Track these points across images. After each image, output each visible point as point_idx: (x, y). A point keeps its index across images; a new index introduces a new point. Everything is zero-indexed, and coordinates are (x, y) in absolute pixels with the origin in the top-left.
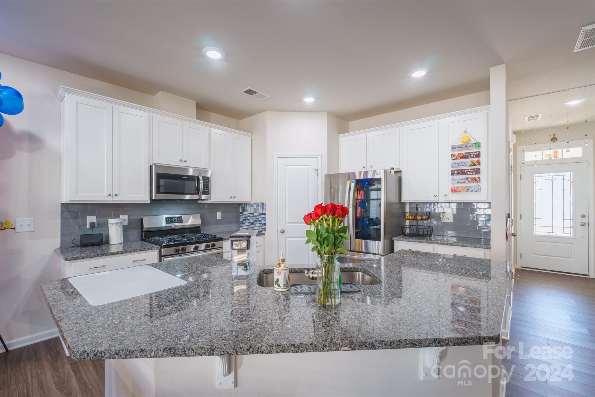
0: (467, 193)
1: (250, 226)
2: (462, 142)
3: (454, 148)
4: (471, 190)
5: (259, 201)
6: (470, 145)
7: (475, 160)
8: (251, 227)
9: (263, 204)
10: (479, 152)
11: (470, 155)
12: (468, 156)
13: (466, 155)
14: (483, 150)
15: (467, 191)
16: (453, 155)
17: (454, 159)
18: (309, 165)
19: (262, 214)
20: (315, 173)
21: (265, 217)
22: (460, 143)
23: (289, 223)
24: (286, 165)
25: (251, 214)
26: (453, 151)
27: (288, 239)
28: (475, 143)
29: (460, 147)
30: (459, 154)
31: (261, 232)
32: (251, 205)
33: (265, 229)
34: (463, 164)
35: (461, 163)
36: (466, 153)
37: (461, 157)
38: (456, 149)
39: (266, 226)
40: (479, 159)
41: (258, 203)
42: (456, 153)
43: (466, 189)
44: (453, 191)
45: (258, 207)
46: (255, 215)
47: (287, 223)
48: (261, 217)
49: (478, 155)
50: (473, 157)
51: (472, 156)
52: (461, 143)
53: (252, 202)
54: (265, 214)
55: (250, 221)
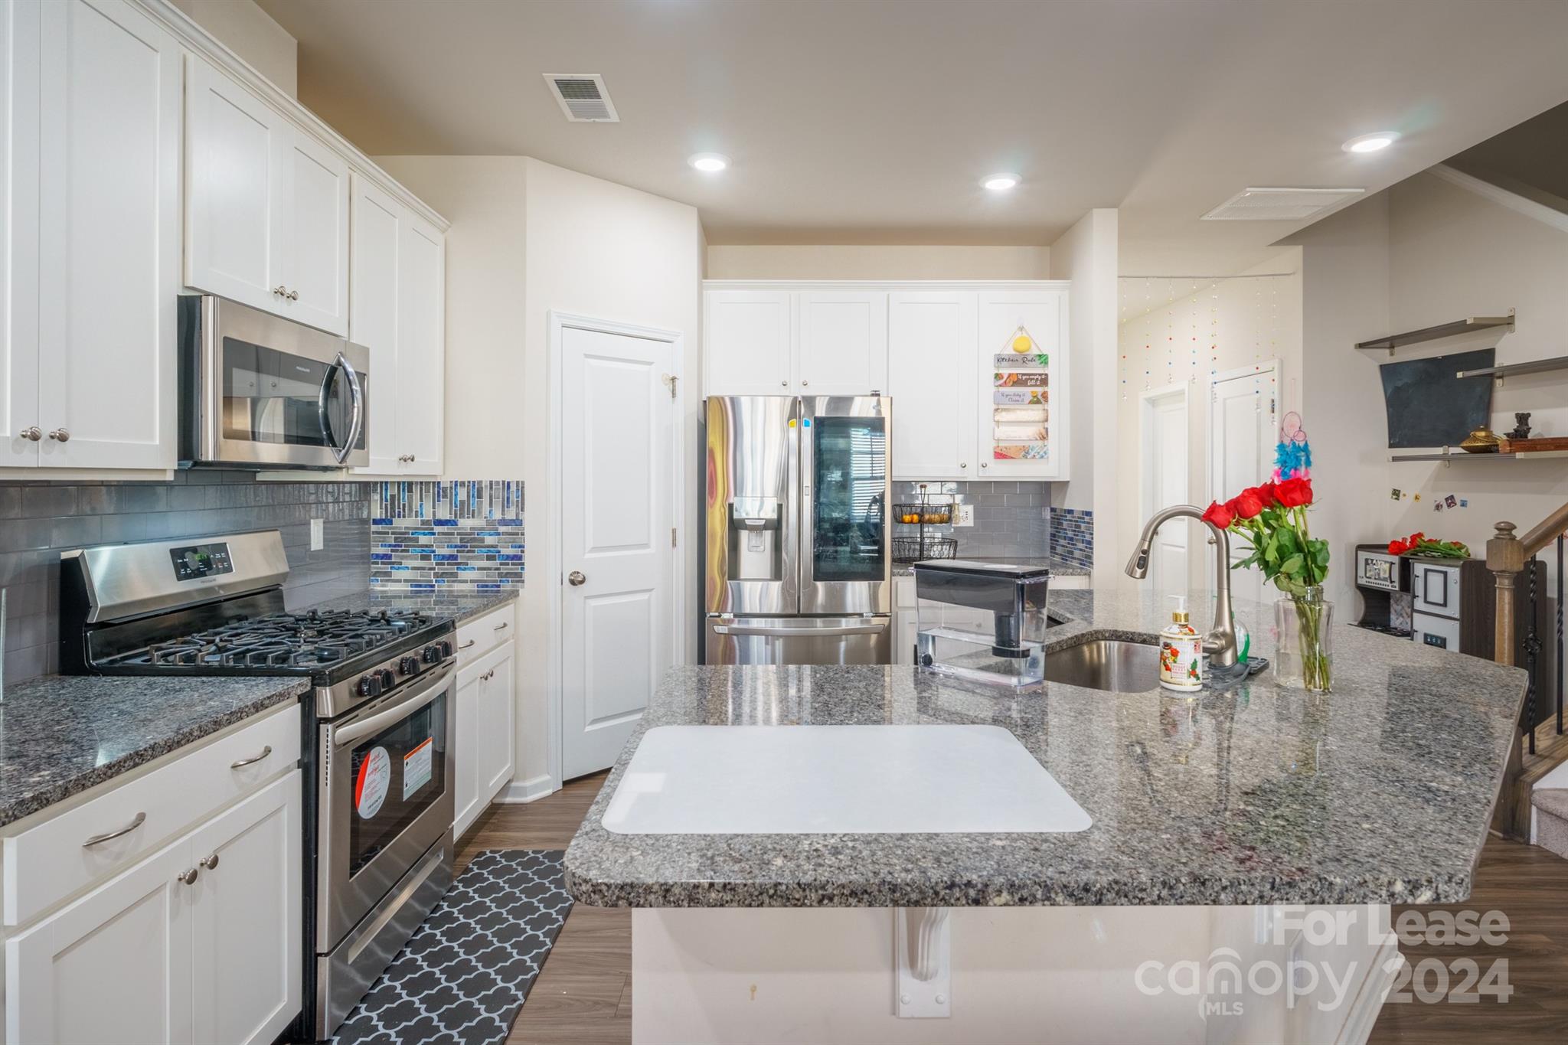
0: (1024, 460)
1: (434, 569)
2: (1015, 350)
3: (1000, 359)
4: (1032, 454)
5: (484, 475)
6: (1029, 358)
7: (1039, 390)
8: (436, 575)
9: (507, 485)
10: (1046, 375)
11: (1032, 379)
12: (1027, 380)
13: (1024, 377)
14: (1051, 371)
15: (1025, 457)
16: (998, 376)
17: (1000, 386)
18: (650, 364)
19: (504, 522)
20: (666, 390)
21: (517, 534)
22: (1009, 351)
23: (595, 549)
24: (587, 356)
25: (440, 523)
26: (998, 367)
27: (593, 603)
28: (1040, 356)
29: (1012, 360)
30: (1010, 375)
31: (499, 586)
32: (438, 490)
33: (520, 575)
34: (1017, 398)
35: (1014, 395)
36: (1023, 375)
37: (1014, 382)
38: (1004, 363)
39: (523, 564)
40: (1046, 389)
41: (480, 482)
42: (1005, 372)
43: (1023, 453)
44: (999, 455)
45: (480, 496)
46: (460, 529)
47: (587, 551)
48: (499, 534)
49: (1044, 381)
50: (1036, 385)
51: (1033, 382)
52: (1014, 353)
53: (446, 480)
54: (518, 522)
55: (434, 552)
